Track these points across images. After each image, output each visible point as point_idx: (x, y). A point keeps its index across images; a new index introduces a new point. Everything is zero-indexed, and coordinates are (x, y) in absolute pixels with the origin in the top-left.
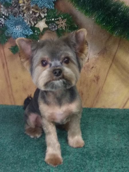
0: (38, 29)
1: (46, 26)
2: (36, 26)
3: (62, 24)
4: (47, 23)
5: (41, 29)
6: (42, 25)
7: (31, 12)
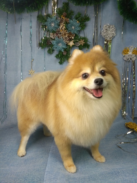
0: (69, 45)
1: (74, 44)
2: (69, 44)
3: (82, 42)
4: (74, 42)
5: (71, 46)
6: (71, 44)
7: (66, 36)
